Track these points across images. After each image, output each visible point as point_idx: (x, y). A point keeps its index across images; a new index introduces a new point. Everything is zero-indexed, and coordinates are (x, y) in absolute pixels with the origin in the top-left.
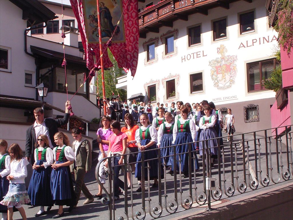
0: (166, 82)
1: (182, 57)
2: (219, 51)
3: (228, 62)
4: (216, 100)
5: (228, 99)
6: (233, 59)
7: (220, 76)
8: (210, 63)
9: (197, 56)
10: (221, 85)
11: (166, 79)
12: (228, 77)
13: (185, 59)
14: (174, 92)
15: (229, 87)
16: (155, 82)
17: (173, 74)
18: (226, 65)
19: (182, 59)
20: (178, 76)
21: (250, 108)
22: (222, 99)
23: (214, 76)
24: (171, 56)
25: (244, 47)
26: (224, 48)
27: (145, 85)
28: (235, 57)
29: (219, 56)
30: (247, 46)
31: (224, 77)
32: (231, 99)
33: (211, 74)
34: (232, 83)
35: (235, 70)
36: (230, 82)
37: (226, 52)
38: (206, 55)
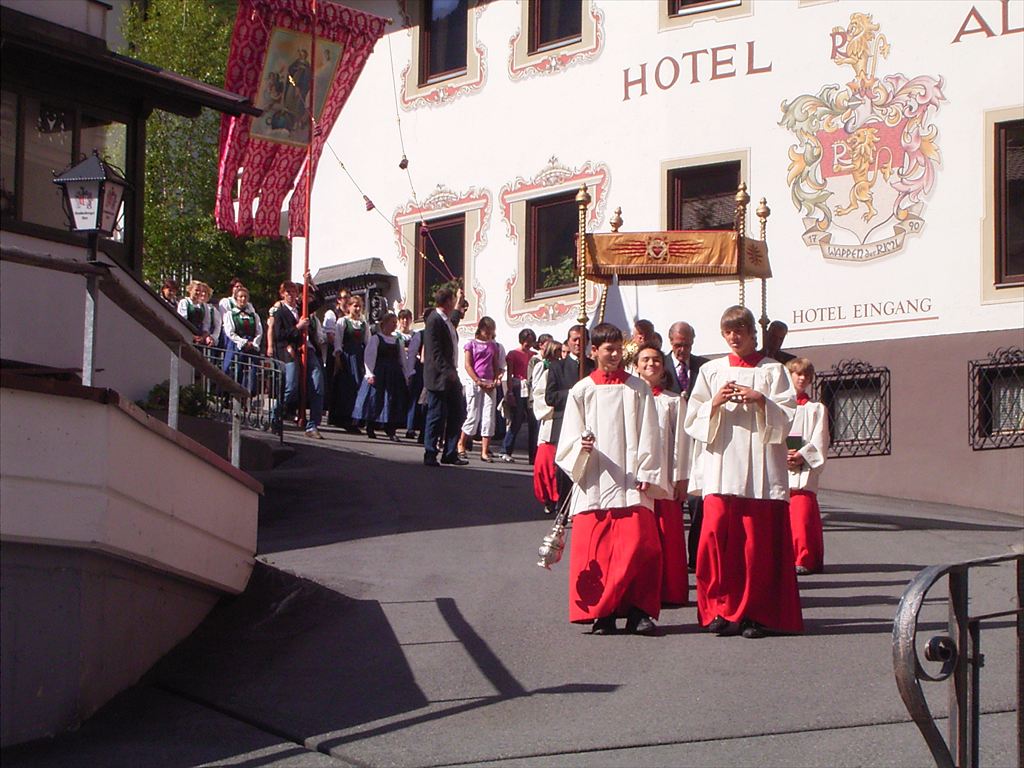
0: (527, 201)
1: (626, 72)
2: (843, 50)
3: (892, 111)
4: (811, 316)
5: (883, 318)
6: (924, 97)
7: (840, 188)
8: (786, 110)
9: (714, 70)
11: (524, 187)
12: (884, 192)
13: (642, 81)
14: (569, 261)
15: (887, 252)
16: (461, 201)
17: (573, 162)
18: (880, 125)
19: (627, 84)
20: (600, 176)
21: (1007, 372)
22: (847, 312)
23: (806, 187)
24: (564, 60)
25: (984, 34)
26: (870, 34)
27: (399, 215)
28: (930, 85)
29: (844, 76)
30: (1006, 31)
31: (861, 194)
32: (900, 316)
33: (794, 172)
34: (906, 226)
35: (927, 160)
36: (894, 222)
37: (880, 58)
38: (768, 69)
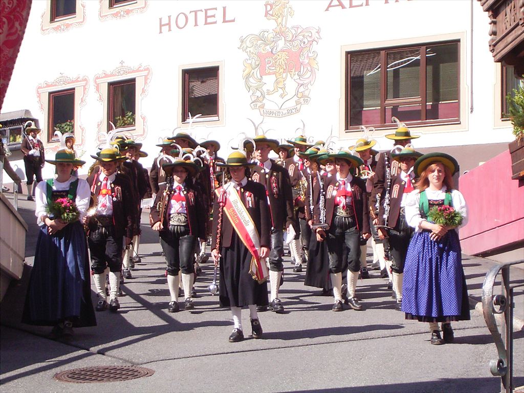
0: (108, 83)
1: (161, 19)
2: (271, 12)
3: (295, 43)
7: (269, 80)
8: (242, 41)
9: (206, 20)
10: (269, 106)
11: (106, 76)
12: (291, 85)
13: (169, 24)
14: (130, 113)
15: (292, 113)
16: (73, 82)
17: (132, 63)
18: (289, 51)
19: (161, 26)
20: (147, 72)
23: (252, 80)
24: (128, 12)
25: (341, 7)
26: (284, 5)
27: (39, 88)
28: (314, 32)
29: (271, 25)
31: (279, 85)
33: (246, 72)
34: (301, 101)
35: (312, 68)
36: (296, 98)
37: (289, 17)
38: (233, 21)
